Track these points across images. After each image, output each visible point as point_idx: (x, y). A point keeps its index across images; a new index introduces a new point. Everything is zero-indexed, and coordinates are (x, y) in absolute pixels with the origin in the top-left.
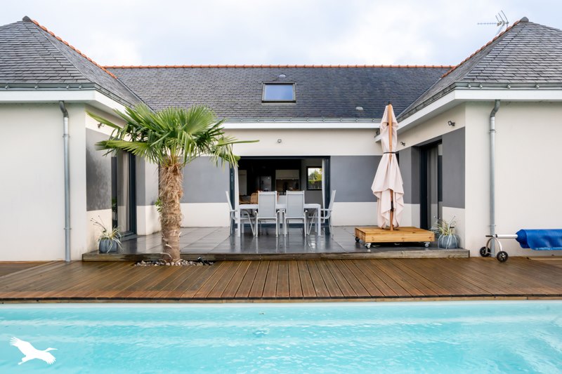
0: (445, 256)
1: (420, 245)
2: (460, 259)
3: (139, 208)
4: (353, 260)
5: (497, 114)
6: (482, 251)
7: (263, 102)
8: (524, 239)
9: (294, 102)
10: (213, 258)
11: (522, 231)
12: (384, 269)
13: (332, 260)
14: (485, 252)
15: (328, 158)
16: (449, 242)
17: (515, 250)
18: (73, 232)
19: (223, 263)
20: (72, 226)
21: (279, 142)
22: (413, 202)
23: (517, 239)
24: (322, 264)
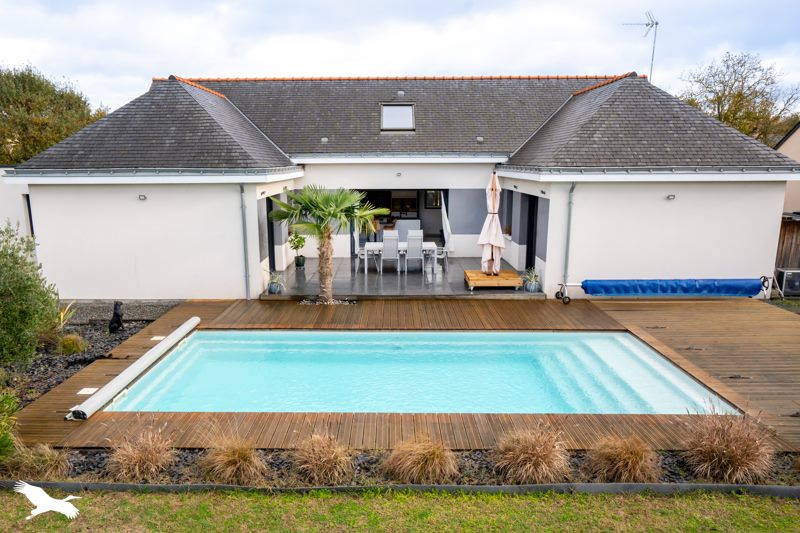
0: (528, 298)
1: (512, 289)
2: (539, 301)
3: (276, 247)
4: (458, 300)
5: (575, 190)
6: (557, 295)
7: (382, 130)
8: (587, 287)
9: (414, 130)
10: (355, 298)
11: (586, 281)
12: (478, 309)
13: (443, 300)
14: (559, 295)
15: (446, 192)
16: (532, 288)
17: (581, 294)
18: (250, 278)
19: (364, 303)
20: (250, 274)
21: (399, 175)
22: (520, 243)
23: (582, 287)
24: (435, 304)
